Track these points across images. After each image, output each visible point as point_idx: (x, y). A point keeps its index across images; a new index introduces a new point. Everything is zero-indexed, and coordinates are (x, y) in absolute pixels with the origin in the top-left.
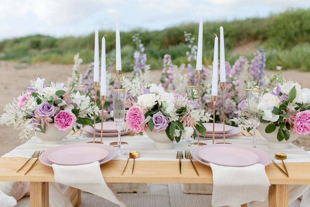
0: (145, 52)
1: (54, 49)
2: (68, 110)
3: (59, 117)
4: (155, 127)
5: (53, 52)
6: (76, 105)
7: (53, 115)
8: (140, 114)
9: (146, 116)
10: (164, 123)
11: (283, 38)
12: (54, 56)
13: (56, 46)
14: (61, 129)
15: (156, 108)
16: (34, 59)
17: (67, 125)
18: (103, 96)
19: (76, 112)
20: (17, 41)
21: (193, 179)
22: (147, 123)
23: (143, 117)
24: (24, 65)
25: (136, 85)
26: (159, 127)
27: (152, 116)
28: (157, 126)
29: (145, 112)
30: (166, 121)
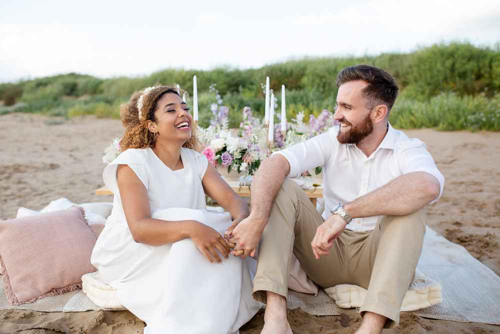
0: (223, 105)
1: (98, 96)
4: (223, 163)
5: (98, 101)
8: (212, 153)
9: (216, 154)
11: (429, 84)
12: (101, 107)
13: (102, 92)
15: (225, 149)
16: (71, 111)
20: (41, 84)
21: (247, 194)
22: (217, 160)
23: (214, 155)
24: (58, 119)
25: (209, 133)
26: (226, 163)
27: (221, 155)
28: (224, 162)
29: (216, 152)
30: (231, 159)
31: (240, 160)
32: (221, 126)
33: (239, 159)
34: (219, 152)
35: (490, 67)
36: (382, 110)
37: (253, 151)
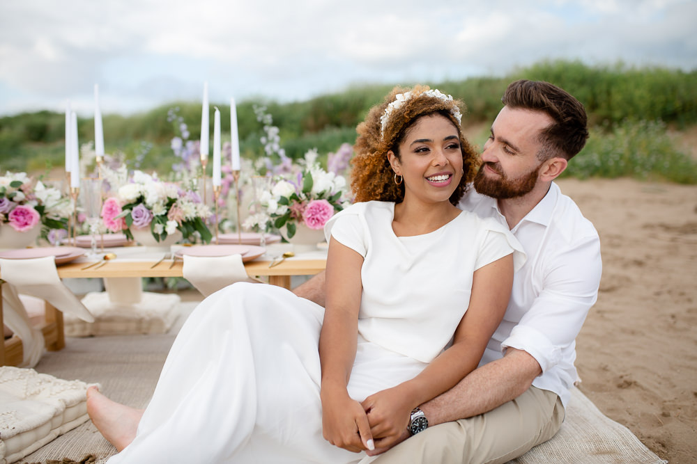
2: (30, 207)
3: (15, 214)
4: (134, 223)
6: (40, 201)
7: (7, 212)
8: (117, 207)
9: (124, 208)
10: (145, 217)
14: (17, 229)
15: (141, 200)
17: (26, 224)
18: (75, 189)
19: (40, 209)
22: (124, 218)
23: (119, 210)
26: (139, 223)
27: (131, 209)
28: (137, 221)
29: (123, 205)
30: (148, 215)
31: (164, 219)
32: (189, 171)
33: (162, 216)
34: (129, 206)
35: (609, 93)
36: (558, 166)
37: (186, 203)
